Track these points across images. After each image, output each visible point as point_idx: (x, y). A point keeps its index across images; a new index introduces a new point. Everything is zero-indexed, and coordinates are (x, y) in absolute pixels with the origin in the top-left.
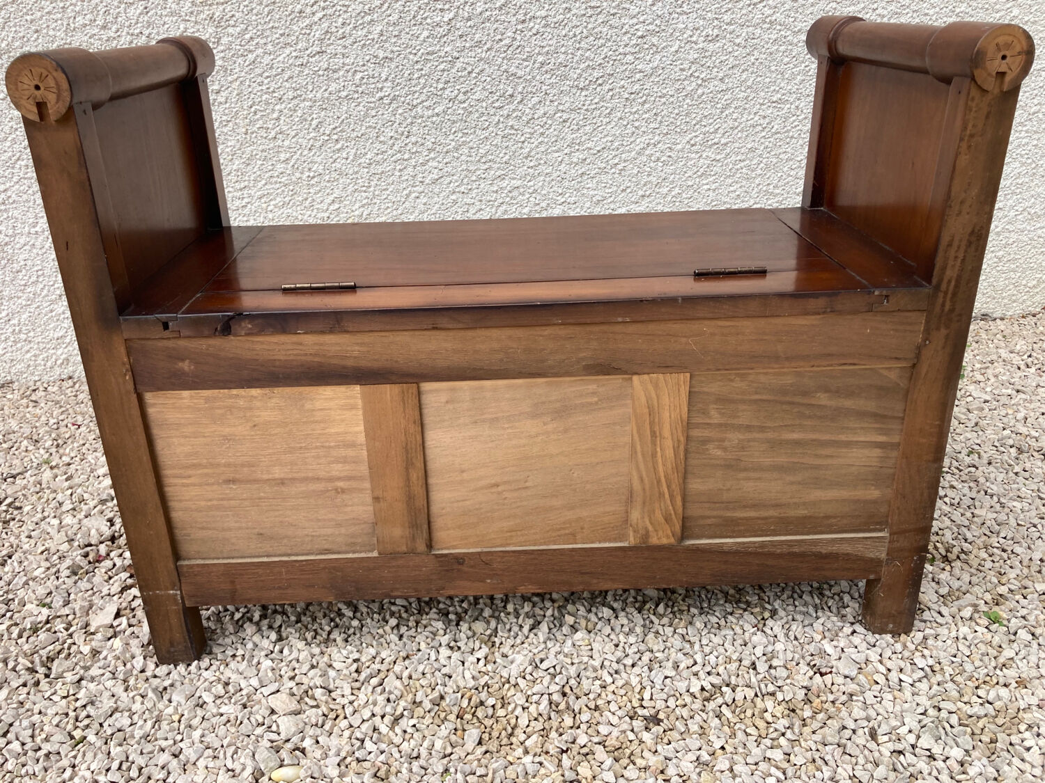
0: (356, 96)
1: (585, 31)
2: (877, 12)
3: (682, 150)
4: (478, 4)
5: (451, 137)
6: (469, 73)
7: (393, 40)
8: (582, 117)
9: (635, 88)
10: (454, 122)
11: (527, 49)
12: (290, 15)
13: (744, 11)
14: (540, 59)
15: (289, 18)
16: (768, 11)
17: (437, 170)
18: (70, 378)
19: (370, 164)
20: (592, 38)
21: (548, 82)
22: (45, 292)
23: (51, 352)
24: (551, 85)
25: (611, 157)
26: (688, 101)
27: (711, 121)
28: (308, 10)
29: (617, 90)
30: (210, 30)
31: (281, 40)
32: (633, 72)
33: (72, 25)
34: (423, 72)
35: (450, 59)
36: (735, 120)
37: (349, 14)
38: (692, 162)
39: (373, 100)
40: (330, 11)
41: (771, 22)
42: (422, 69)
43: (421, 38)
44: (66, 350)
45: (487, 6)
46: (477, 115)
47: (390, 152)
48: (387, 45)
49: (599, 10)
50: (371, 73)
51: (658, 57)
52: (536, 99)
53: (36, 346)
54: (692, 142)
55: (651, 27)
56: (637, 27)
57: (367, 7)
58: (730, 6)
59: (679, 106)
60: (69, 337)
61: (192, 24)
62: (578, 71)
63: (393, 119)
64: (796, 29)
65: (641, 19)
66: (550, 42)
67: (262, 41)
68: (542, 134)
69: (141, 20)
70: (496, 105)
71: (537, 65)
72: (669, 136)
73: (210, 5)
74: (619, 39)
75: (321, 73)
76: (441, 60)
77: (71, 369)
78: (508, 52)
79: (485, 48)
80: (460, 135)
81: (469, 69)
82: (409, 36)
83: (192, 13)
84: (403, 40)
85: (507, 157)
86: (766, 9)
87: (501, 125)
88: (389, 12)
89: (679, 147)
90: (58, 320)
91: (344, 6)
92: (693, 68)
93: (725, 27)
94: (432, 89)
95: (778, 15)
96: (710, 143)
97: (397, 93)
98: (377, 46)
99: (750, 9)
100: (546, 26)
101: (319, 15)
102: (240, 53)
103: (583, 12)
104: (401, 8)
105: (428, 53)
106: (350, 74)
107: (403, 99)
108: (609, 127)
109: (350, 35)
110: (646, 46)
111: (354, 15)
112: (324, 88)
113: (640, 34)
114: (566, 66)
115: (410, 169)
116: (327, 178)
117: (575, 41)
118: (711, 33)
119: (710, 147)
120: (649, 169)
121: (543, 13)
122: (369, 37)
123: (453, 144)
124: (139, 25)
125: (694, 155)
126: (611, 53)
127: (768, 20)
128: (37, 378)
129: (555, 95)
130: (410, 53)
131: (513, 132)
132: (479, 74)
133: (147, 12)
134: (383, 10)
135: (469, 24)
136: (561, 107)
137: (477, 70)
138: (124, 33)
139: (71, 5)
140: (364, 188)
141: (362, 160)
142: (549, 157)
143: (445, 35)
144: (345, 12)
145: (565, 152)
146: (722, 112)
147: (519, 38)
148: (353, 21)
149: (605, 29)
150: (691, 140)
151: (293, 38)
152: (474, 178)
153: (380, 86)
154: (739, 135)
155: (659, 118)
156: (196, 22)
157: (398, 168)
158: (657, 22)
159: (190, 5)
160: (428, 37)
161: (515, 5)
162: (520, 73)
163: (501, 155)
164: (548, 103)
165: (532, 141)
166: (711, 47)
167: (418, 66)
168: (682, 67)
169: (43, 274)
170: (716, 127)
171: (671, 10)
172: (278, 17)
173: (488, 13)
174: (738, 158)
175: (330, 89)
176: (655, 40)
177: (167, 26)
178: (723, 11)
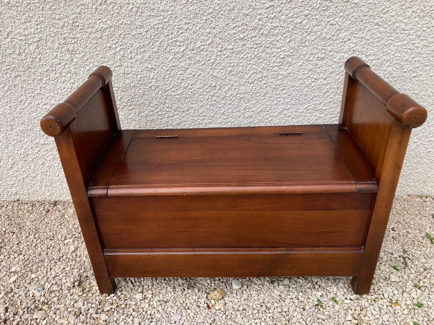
0: (139, 85)
1: (252, 55)
2: (415, 45)
3: (302, 112)
4: (198, 43)
5: (185, 105)
6: (193, 76)
7: (156, 60)
8: (250, 96)
9: (278, 82)
10: (186, 98)
11: (223, 64)
12: (105, 48)
13: (339, 45)
14: (229, 69)
15: (105, 50)
16: (352, 45)
17: (178, 119)
18: (18, 200)
19: (147, 116)
20: (256, 59)
21: (233, 80)
22: (4, 166)
23: (9, 189)
24: (235, 81)
25: (265, 115)
26: (306, 89)
27: (318, 99)
28: (114, 46)
29: (269, 84)
30: (68, 56)
31: (101, 60)
32: (278, 75)
33: (5, 54)
34: (171, 75)
35: (184, 69)
36: (331, 98)
37: (133, 48)
38: (307, 118)
39: (147, 87)
40: (124, 46)
41: (354, 51)
42: (170, 74)
43: (169, 59)
44: (16, 189)
45: (202, 44)
46: (198, 95)
47: (156, 111)
48: (152, 62)
49: (261, 45)
50: (145, 75)
51: (291, 68)
52: (227, 88)
53: (3, 187)
54: (308, 108)
55: (288, 53)
56: (280, 53)
57: (142, 44)
58: (331, 42)
59: (302, 92)
60: (16, 184)
61: (59, 53)
62: (249, 75)
63: (157, 96)
64: (368, 54)
65: (283, 49)
66: (235, 61)
67: (92, 61)
68: (230, 104)
69: (36, 51)
70: (207, 90)
71: (228, 72)
72: (296, 106)
73: (67, 44)
74: (270, 59)
75: (121, 75)
76: (179, 69)
77: (18, 196)
78: (213, 66)
79: (201, 64)
80: (190, 104)
81: (194, 74)
82: (163, 58)
83: (59, 48)
84: (160, 60)
85: (213, 114)
86: (351, 44)
87: (209, 100)
88: (152, 47)
89: (301, 111)
90: (11, 177)
91: (130, 44)
92: (310, 73)
93: (328, 53)
94: (175, 83)
95: (358, 47)
96: (317, 109)
97: (158, 84)
98: (148, 62)
99: (342, 44)
100: (232, 53)
101: (119, 48)
102: (82, 66)
103: (252, 46)
104: (159, 45)
105: (173, 66)
106: (135, 76)
107: (161, 87)
108: (264, 101)
109: (134, 58)
110: (285, 63)
111: (136, 48)
112: (123, 82)
113: (282, 57)
114: (242, 72)
115: (166, 119)
116: (126, 122)
117: (247, 60)
118: (320, 56)
119: (317, 111)
120: (284, 121)
121: (231, 47)
122: (143, 59)
123: (186, 108)
124: (35, 54)
125: (308, 114)
126: (266, 66)
127: (352, 50)
128: (4, 200)
129: (236, 86)
130: (164, 66)
131: (216, 103)
132: (198, 76)
133: (38, 48)
134: (150, 46)
135: (193, 52)
136: (240, 92)
137: (197, 74)
138: (29, 57)
139: (3, 44)
140: (144, 127)
141: (143, 114)
142: (234, 114)
143: (181, 58)
144: (132, 47)
145: (242, 112)
146: (324, 94)
147: (218, 59)
148: (136, 51)
149: (263, 54)
150: (307, 107)
151: (107, 59)
152: (196, 123)
153: (150, 81)
154: (333, 105)
155: (291, 97)
156: (61, 52)
157: (160, 118)
158: (291, 51)
159: (58, 44)
160: (172, 59)
161: (217, 43)
162: (219, 76)
163: (209, 113)
164: (233, 90)
165: (225, 107)
166: (320, 63)
167: (168, 72)
168: (304, 73)
169: (3, 159)
170: (321, 101)
171: (299, 45)
172: (99, 49)
173: (203, 47)
174: (332, 116)
175: (126, 82)
176: (290, 60)
177: (48, 54)
178: (327, 45)
